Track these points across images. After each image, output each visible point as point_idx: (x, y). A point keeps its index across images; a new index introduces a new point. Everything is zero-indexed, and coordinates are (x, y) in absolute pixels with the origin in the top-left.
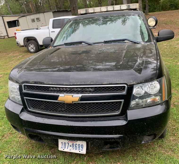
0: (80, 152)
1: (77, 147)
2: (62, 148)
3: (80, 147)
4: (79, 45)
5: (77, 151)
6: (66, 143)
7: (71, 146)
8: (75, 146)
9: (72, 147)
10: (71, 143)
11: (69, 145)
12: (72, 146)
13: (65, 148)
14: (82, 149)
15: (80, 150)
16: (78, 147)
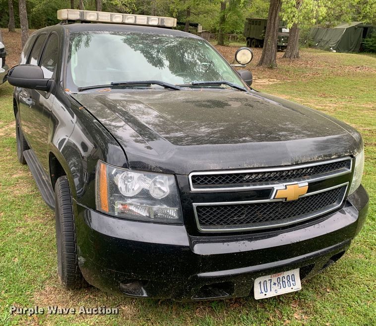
0: (292, 288)
1: (284, 281)
2: (262, 293)
3: (291, 280)
4: (144, 89)
5: (288, 290)
6: (267, 281)
7: (275, 284)
8: (281, 282)
9: (277, 285)
10: (274, 280)
11: (272, 283)
12: (277, 283)
13: (267, 291)
14: (294, 282)
15: (292, 286)
16: (286, 281)
